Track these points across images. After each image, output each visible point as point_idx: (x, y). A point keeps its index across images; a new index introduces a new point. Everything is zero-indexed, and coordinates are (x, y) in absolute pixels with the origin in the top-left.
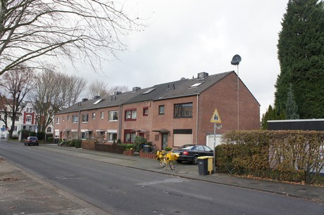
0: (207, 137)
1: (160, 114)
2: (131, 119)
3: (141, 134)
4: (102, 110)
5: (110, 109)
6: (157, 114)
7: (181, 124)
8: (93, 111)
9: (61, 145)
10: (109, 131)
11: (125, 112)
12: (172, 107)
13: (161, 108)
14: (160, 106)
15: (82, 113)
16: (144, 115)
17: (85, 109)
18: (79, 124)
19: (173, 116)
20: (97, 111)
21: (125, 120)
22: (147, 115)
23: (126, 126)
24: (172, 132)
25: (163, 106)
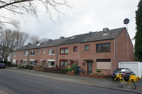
0: (119, 63)
1: (85, 50)
2: (64, 54)
3: (72, 62)
4: (44, 49)
5: (49, 48)
6: (84, 50)
7: (102, 56)
8: (38, 49)
9: (19, 68)
10: (49, 60)
11: (60, 49)
12: (95, 46)
13: (86, 47)
14: (85, 46)
15: (30, 50)
16: (74, 51)
17: (32, 48)
18: (29, 57)
19: (95, 51)
20: (40, 49)
21: (60, 54)
22: (76, 51)
23: (60, 57)
24: (95, 61)
25: (88, 45)
